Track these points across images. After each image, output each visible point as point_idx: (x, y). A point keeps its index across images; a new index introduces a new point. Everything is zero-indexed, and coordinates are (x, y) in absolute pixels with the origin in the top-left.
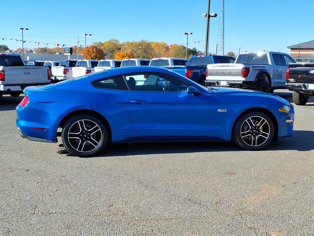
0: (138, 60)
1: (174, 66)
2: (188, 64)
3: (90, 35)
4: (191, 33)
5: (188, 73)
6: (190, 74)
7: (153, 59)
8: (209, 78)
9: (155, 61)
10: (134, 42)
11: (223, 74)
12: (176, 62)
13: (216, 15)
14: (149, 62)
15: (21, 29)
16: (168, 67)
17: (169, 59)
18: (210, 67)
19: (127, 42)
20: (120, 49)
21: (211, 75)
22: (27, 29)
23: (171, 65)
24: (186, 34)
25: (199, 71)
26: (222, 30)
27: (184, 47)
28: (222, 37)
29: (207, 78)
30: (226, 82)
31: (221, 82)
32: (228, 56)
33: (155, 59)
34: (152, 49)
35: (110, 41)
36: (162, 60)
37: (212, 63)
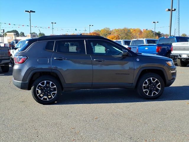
0: (123, 41)
1: (148, 44)
2: (158, 43)
3: (93, 26)
4: (158, 22)
5: (158, 49)
6: (160, 49)
7: (133, 40)
8: (174, 52)
9: (134, 41)
10: (119, 29)
11: (184, 49)
12: (149, 41)
13: (175, 10)
14: (131, 41)
15: (52, 23)
16: (144, 45)
17: (144, 40)
18: (175, 45)
19: (115, 30)
20: (110, 34)
21: (175, 50)
22: (55, 23)
23: (145, 43)
24: (154, 22)
25: (166, 47)
26: (178, 20)
27: (152, 31)
28: (178, 24)
29: (172, 52)
30: (186, 55)
31: (183, 55)
32: (182, 36)
33: (135, 40)
34: (131, 33)
35: (104, 29)
36: (139, 40)
37: (175, 42)
